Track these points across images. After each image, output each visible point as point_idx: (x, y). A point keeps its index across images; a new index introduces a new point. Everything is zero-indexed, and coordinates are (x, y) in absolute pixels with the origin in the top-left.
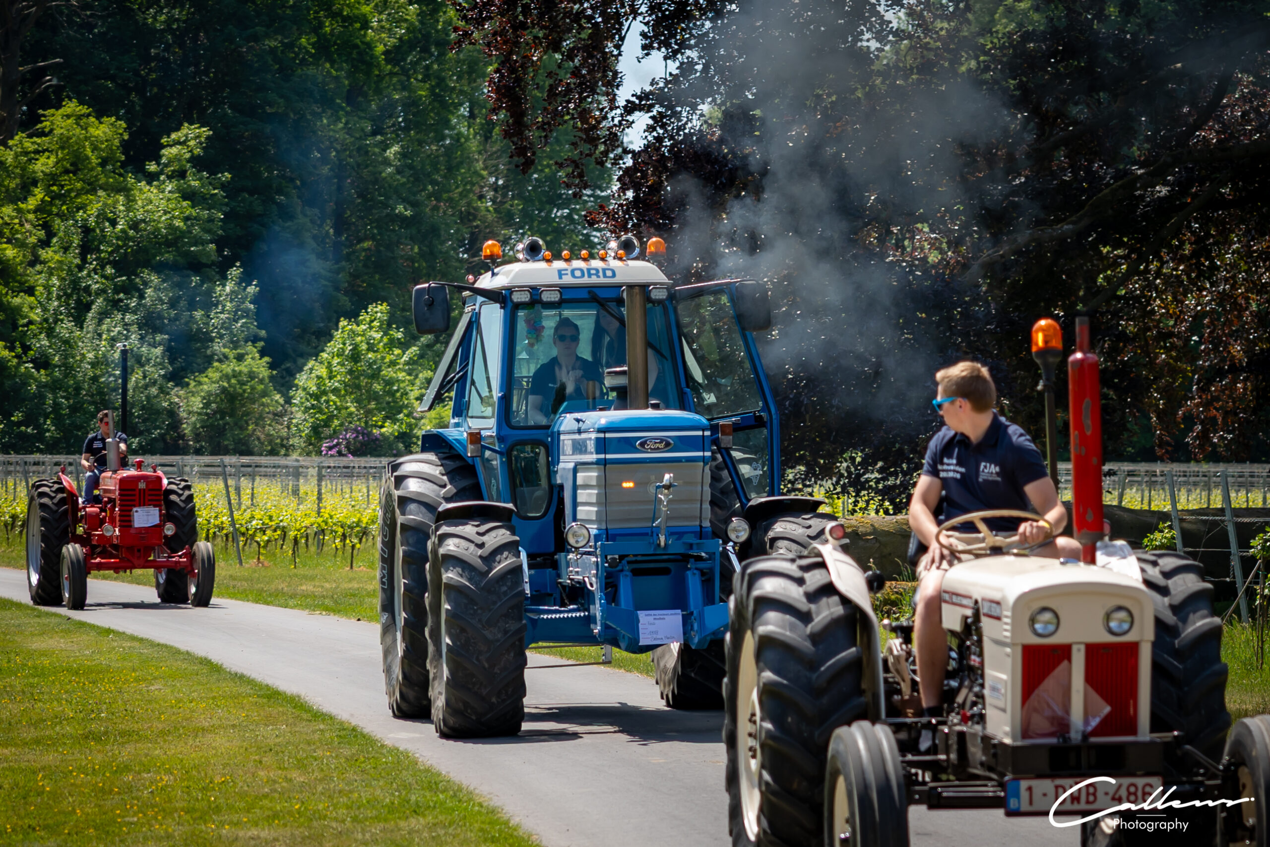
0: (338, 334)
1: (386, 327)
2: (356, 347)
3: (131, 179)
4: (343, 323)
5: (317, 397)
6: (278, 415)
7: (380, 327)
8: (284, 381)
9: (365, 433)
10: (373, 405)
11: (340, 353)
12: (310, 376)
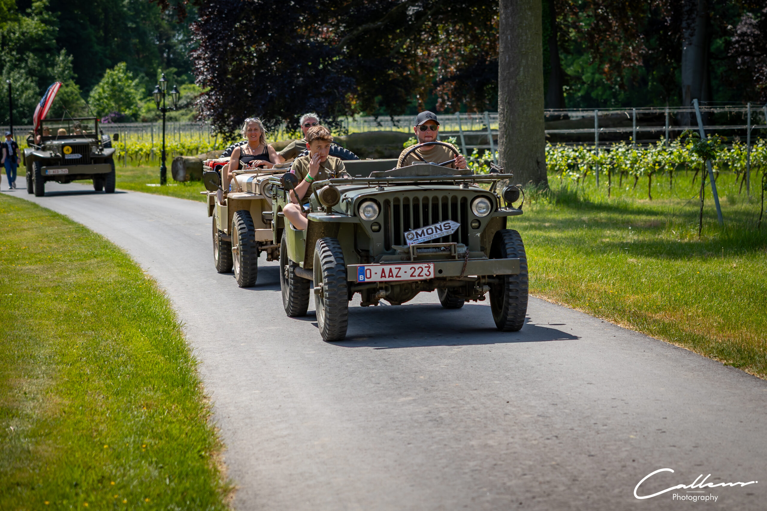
0: (106, 75)
1: (125, 72)
2: (113, 80)
3: (20, 16)
4: (108, 71)
5: (98, 100)
6: (83, 108)
7: (123, 72)
8: (85, 94)
9: (119, 114)
10: (121, 103)
11: (107, 83)
12: (96, 92)
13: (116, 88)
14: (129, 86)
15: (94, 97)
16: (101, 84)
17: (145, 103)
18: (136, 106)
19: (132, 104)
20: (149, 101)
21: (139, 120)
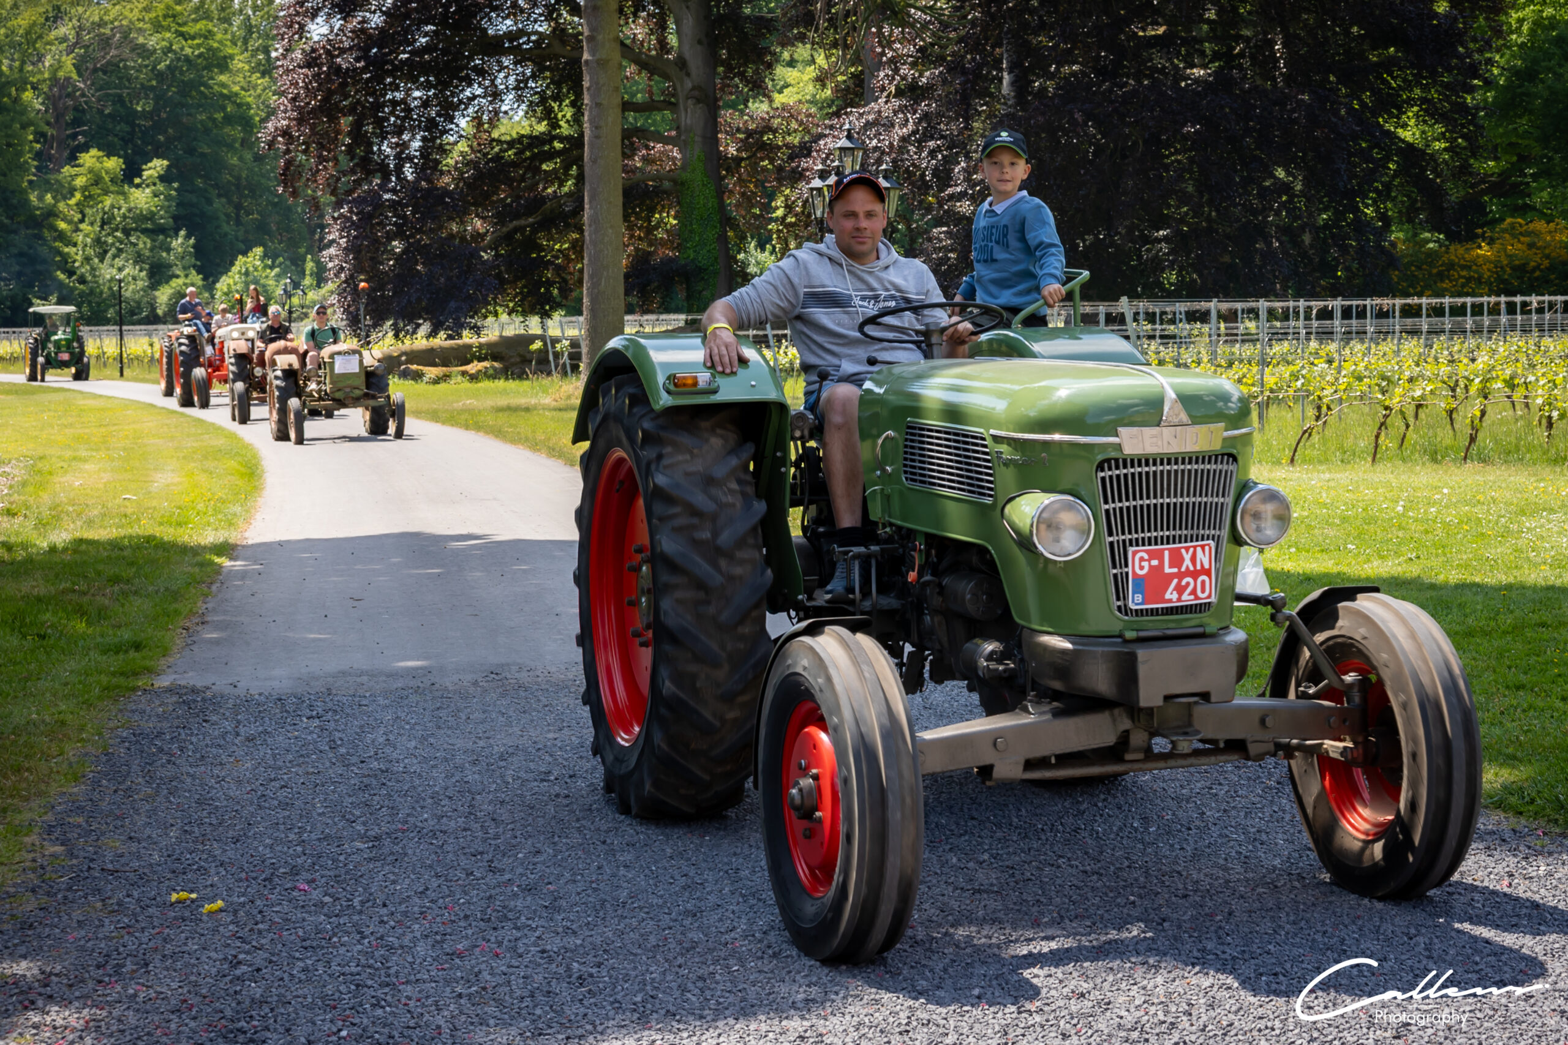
0: (237, 263)
1: (262, 259)
2: (247, 269)
3: (126, 187)
4: (240, 257)
5: (227, 294)
7: (259, 259)
8: (210, 287)
11: (240, 272)
14: (267, 277)
15: (221, 291)
16: (231, 274)
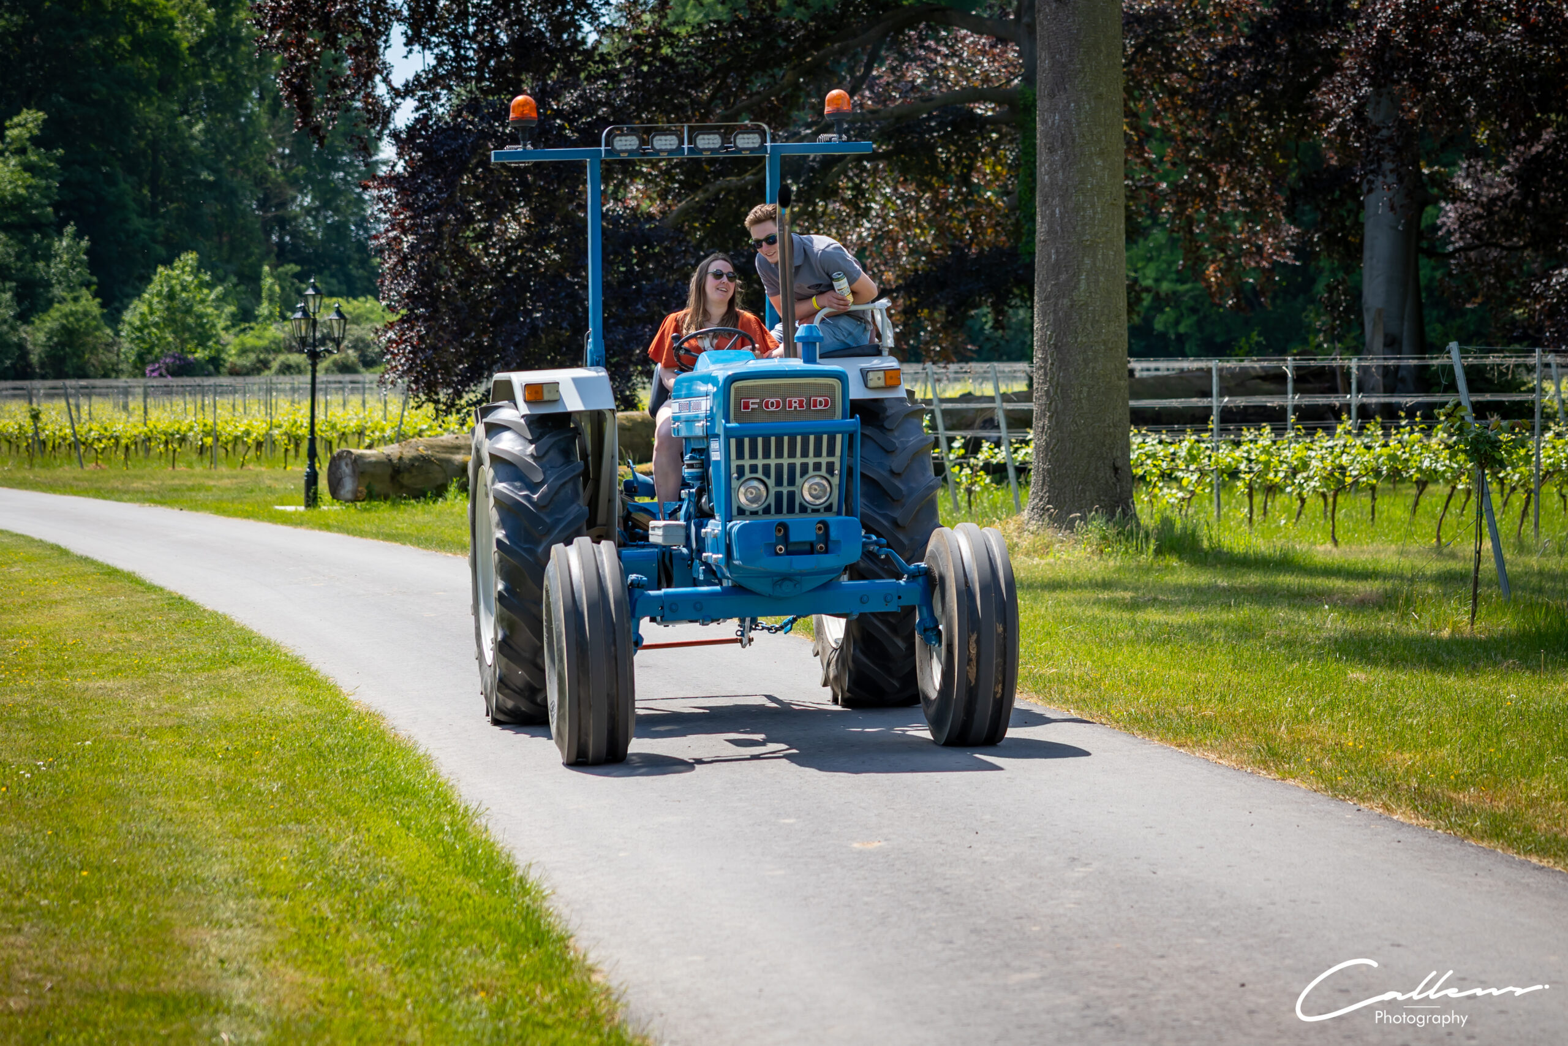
0: (156, 278)
1: (196, 271)
4: (160, 269)
5: (140, 330)
6: (109, 346)
8: (113, 318)
9: (181, 358)
10: (187, 335)
11: (159, 294)
12: (134, 313)
13: (177, 303)
14: (202, 301)
15: (130, 324)
16: (146, 296)
17: (236, 335)
18: (217, 342)
19: (209, 339)
20: (243, 330)
21: (222, 370)
